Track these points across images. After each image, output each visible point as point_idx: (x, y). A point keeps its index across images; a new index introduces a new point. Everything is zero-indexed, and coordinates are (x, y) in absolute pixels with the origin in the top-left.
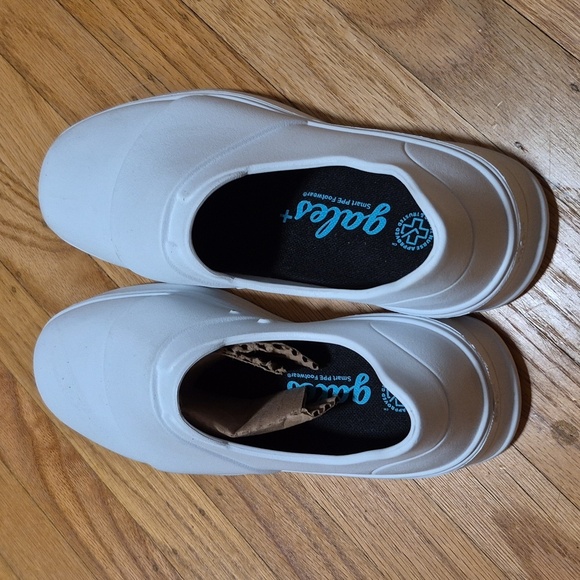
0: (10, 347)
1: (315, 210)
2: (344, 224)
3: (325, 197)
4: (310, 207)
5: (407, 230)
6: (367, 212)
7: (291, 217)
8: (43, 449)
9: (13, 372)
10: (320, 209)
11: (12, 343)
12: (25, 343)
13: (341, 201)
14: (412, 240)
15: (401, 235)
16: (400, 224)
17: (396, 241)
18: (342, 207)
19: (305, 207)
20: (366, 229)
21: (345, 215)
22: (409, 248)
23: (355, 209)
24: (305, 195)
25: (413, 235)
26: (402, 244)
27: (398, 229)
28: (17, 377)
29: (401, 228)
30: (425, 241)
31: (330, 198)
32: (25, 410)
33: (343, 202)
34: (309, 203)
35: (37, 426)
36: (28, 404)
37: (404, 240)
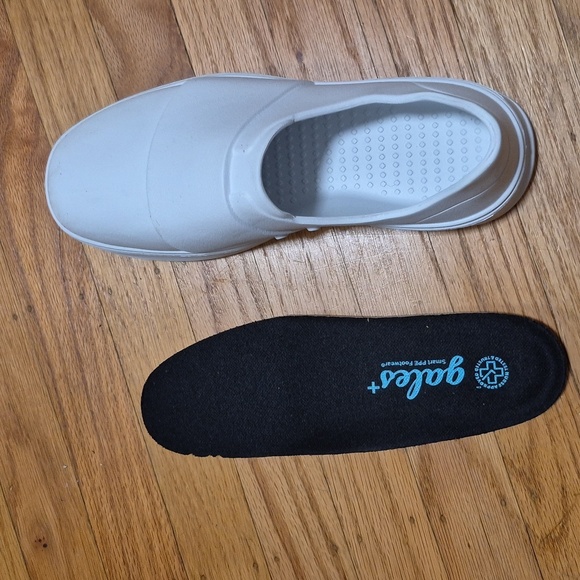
0: (31, 26)
1: (397, 376)
2: (429, 381)
3: (403, 363)
4: (392, 375)
5: (484, 373)
6: (444, 367)
7: (379, 387)
8: (17, 138)
9: (21, 51)
10: (402, 375)
11: (36, 24)
12: (51, 32)
13: (417, 363)
14: (492, 380)
15: (481, 378)
16: (476, 370)
17: (479, 385)
18: (421, 368)
19: (388, 376)
20: (449, 380)
21: (426, 373)
22: (492, 387)
23: (433, 367)
24: (383, 365)
25: (492, 376)
26: (485, 386)
27: (477, 375)
28: (23, 57)
29: (478, 372)
30: (503, 378)
31: (407, 363)
32: (15, 92)
33: (420, 364)
34: (390, 372)
35: (22, 114)
36: (22, 89)
37: (485, 381)
